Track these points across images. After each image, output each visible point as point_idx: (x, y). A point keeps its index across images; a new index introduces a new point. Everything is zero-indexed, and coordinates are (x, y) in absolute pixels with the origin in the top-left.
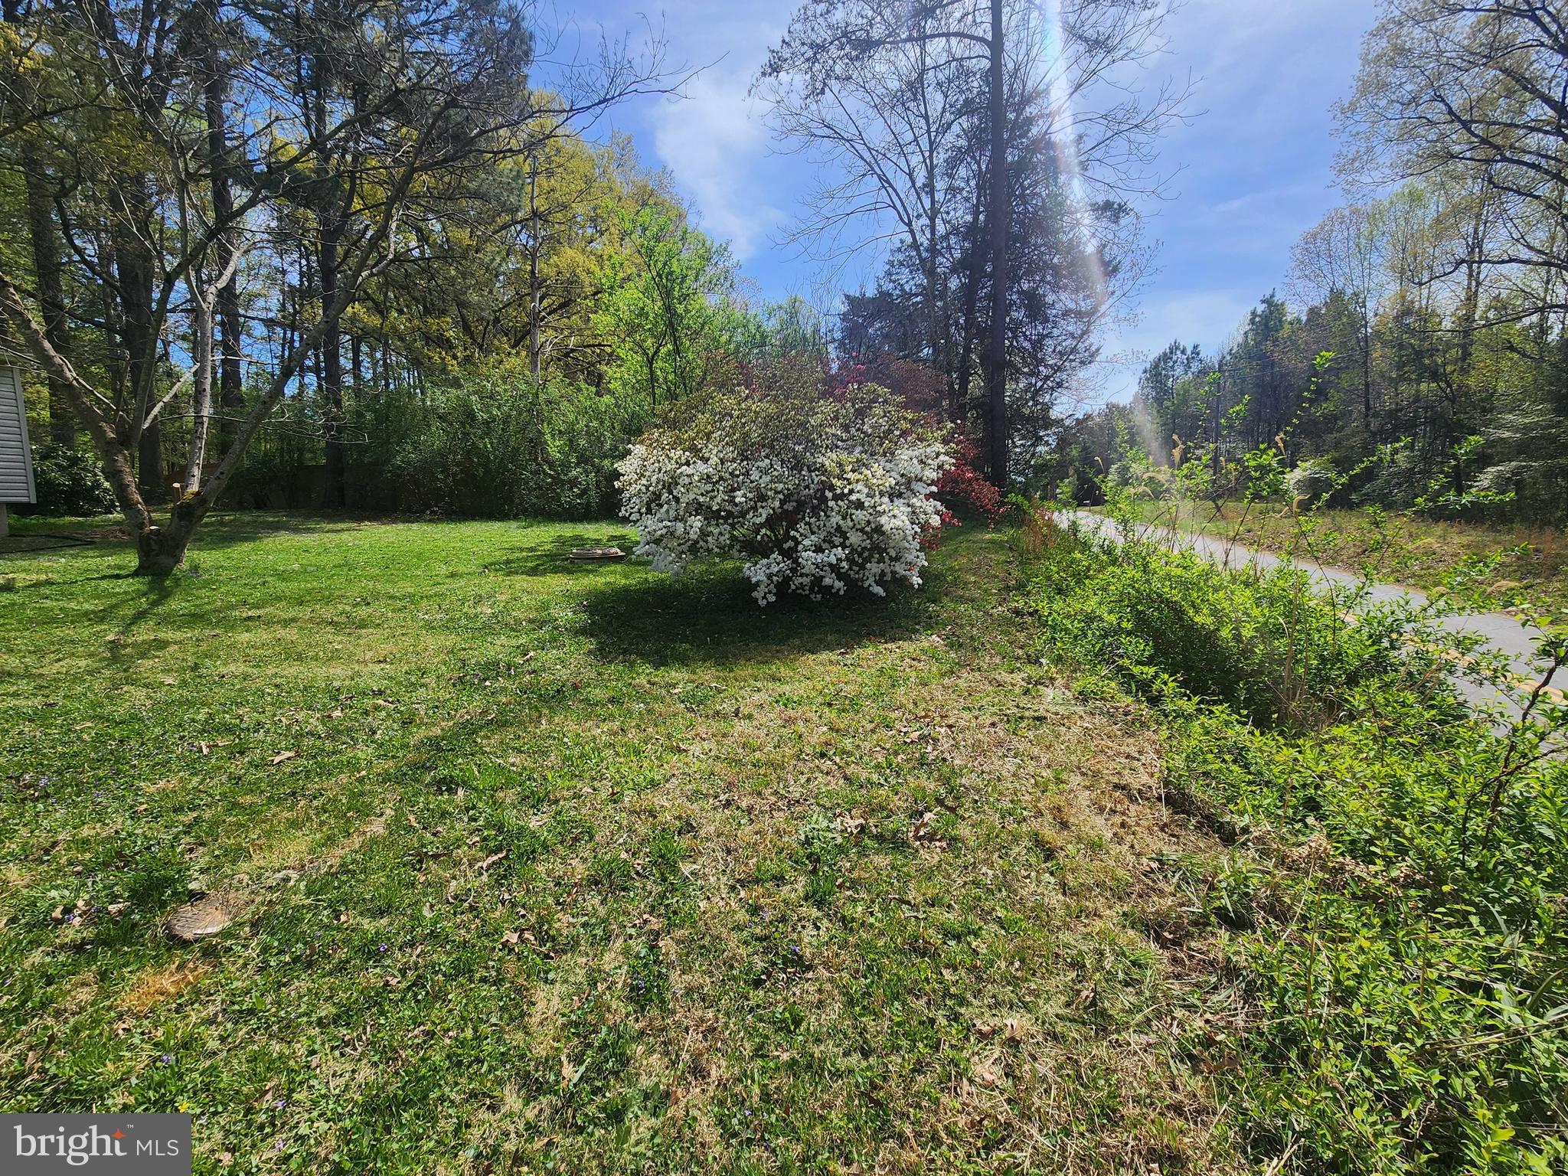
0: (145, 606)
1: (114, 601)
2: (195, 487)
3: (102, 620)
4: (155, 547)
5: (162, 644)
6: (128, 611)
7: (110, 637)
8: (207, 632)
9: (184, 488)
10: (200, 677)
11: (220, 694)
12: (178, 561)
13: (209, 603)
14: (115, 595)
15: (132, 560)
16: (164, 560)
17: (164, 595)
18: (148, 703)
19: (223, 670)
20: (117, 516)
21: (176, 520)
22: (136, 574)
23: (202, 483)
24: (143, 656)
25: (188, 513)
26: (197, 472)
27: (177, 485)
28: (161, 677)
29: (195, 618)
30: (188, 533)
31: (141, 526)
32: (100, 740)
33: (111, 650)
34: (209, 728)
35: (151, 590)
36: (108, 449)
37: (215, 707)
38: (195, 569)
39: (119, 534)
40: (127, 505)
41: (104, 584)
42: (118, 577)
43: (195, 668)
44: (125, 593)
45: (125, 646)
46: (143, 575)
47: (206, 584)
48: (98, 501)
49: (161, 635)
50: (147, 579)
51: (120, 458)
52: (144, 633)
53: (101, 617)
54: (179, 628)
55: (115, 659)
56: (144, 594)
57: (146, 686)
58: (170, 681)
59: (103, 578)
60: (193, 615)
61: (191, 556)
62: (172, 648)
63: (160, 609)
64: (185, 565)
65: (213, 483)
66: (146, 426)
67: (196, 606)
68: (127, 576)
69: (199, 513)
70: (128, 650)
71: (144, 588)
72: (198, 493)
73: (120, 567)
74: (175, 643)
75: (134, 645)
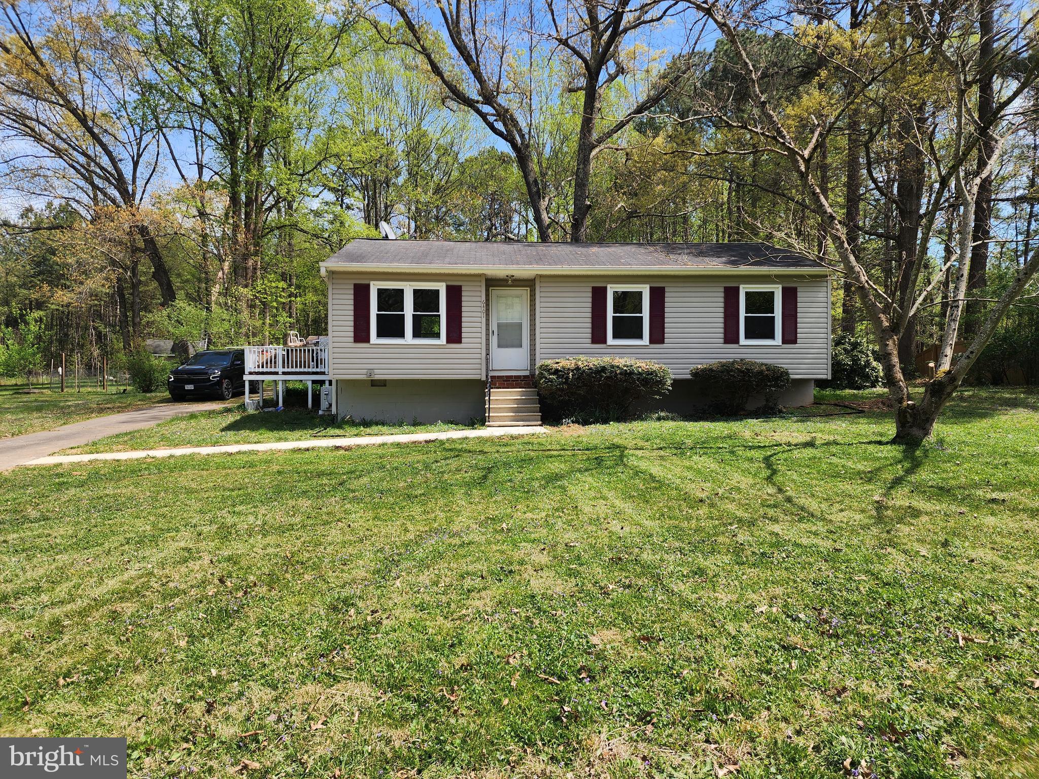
0: (901, 473)
1: (877, 465)
2: (946, 366)
3: (870, 480)
4: (909, 420)
5: (916, 513)
6: (888, 476)
7: (876, 498)
8: (953, 508)
9: (938, 366)
10: (950, 555)
11: (971, 580)
12: (927, 433)
13: (954, 478)
14: (879, 459)
15: (890, 429)
16: (916, 432)
17: (916, 465)
18: (908, 570)
19: (973, 554)
20: (879, 390)
21: (928, 396)
22: (893, 442)
23: (954, 362)
24: (900, 520)
25: (938, 391)
26: (949, 351)
27: (932, 365)
28: (917, 546)
29: (943, 492)
30: (937, 408)
31: (900, 401)
32: (872, 596)
33: (877, 509)
34: (961, 615)
35: (906, 458)
36: (883, 335)
37: (968, 595)
38: (941, 442)
39: (880, 405)
40: (890, 381)
41: (871, 448)
42: (880, 443)
43: (945, 544)
44: (886, 458)
45: (887, 508)
46: (899, 444)
47: (951, 458)
48: (867, 377)
49: (915, 504)
50: (902, 448)
51: (890, 343)
52: (901, 499)
53: (869, 477)
54: (929, 499)
55: (880, 519)
56: (900, 462)
57: (905, 552)
58: (924, 552)
59: (870, 443)
60: (941, 488)
61: (939, 429)
62: (924, 519)
63: (912, 478)
64: (932, 438)
65: (964, 361)
66: (911, 313)
67: (943, 479)
68: (887, 443)
69: (949, 390)
70: (889, 512)
71: (900, 456)
72: (949, 372)
73: (881, 435)
74: (926, 513)
75: (894, 508)
